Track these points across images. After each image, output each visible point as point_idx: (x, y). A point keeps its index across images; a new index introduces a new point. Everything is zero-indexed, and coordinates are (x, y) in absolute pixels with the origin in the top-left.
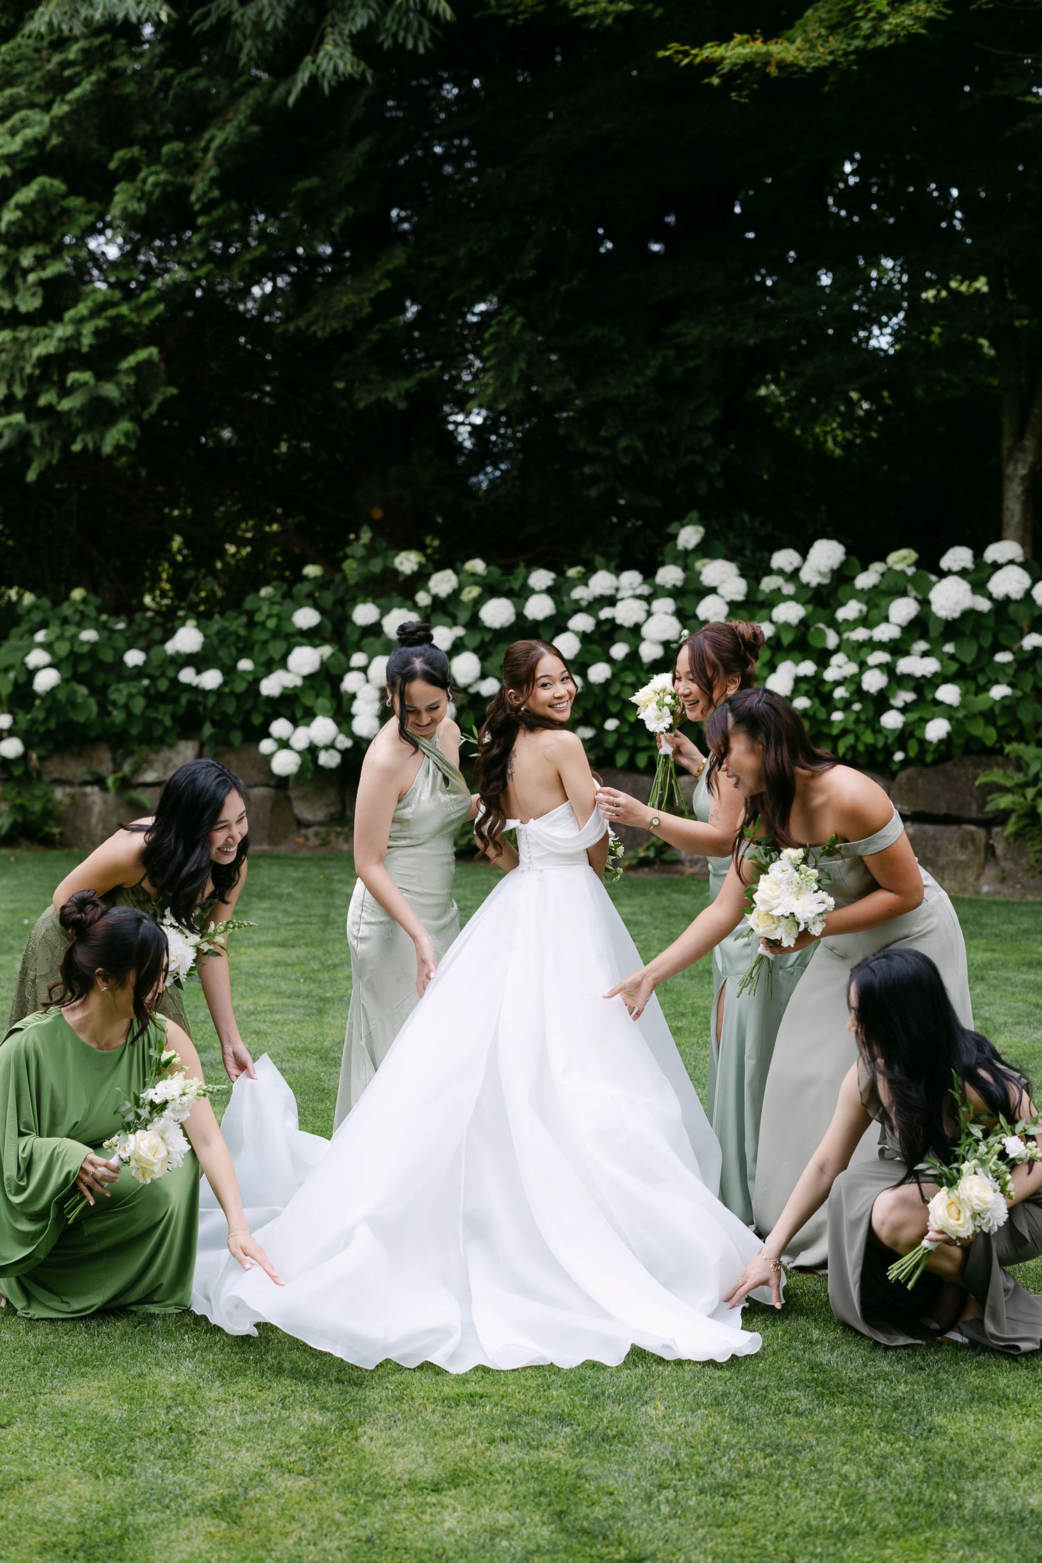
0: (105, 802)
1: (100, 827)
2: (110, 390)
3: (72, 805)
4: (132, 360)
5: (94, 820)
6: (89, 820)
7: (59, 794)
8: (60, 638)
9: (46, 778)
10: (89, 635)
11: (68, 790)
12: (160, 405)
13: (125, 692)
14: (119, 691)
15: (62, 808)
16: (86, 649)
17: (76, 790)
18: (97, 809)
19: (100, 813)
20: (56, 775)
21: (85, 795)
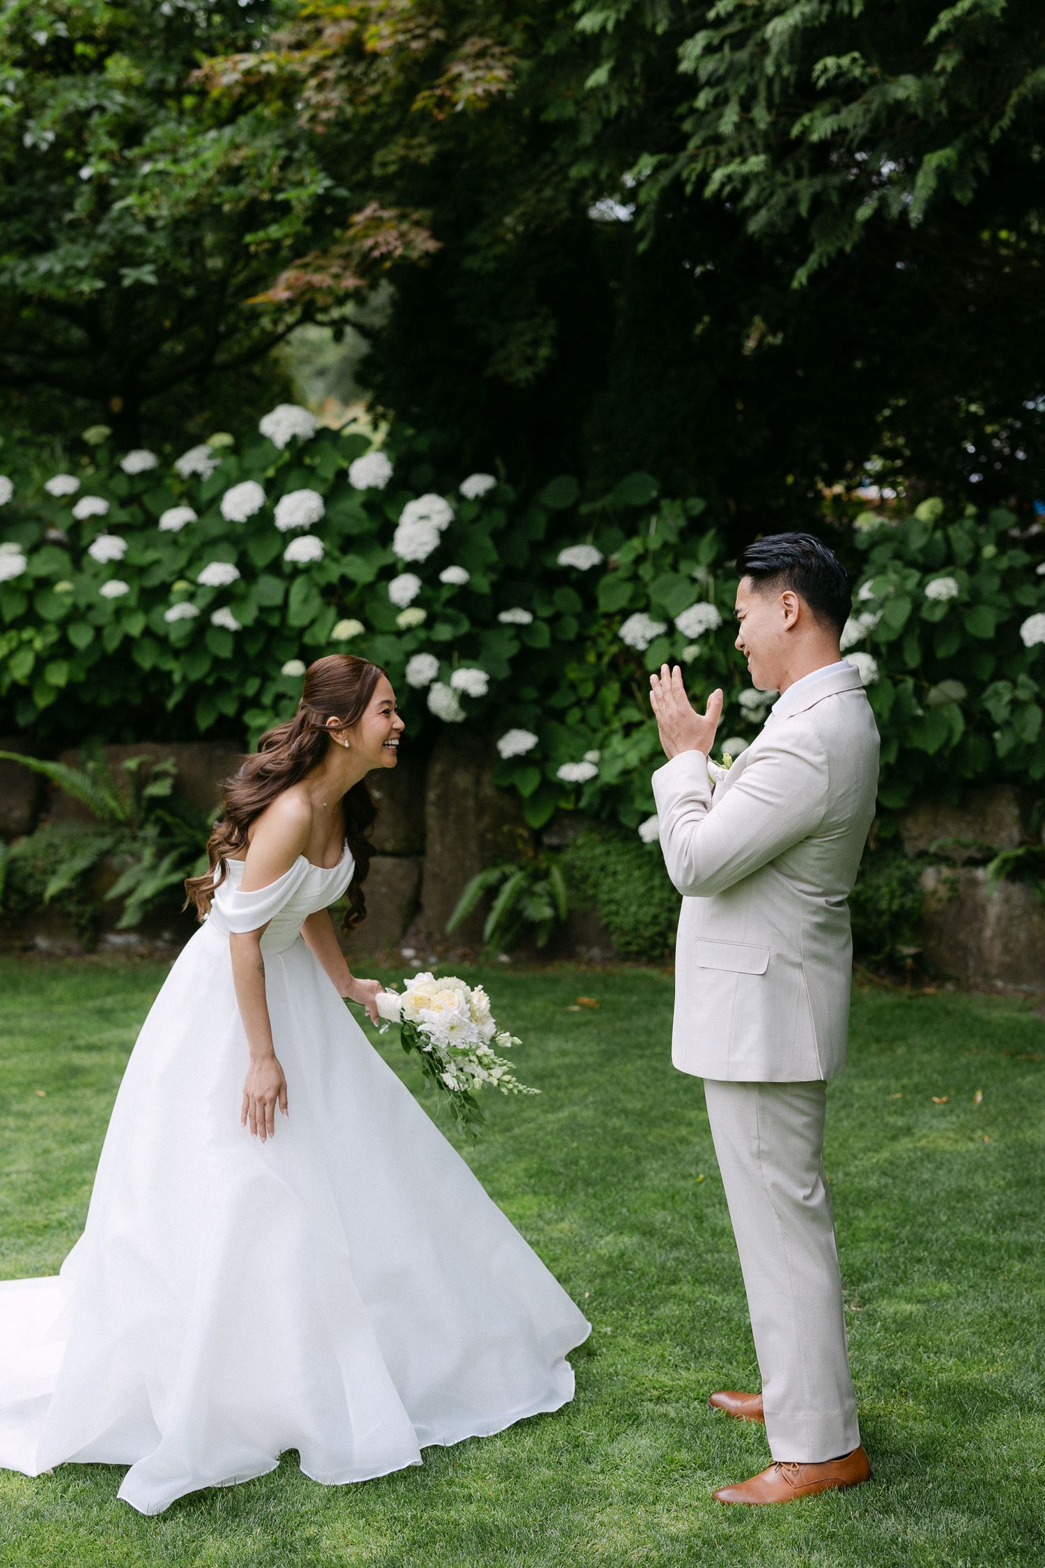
0: (1007, 900)
1: (998, 947)
2: (905, 88)
3: (950, 900)
4: (945, 18)
5: (988, 933)
6: (981, 930)
7: (930, 879)
8: (900, 593)
9: (910, 848)
10: (941, 588)
11: (946, 872)
12: (1018, 108)
13: (1007, 698)
14: (997, 694)
15: (934, 906)
16: (938, 615)
17: (962, 873)
18: (993, 911)
19: (999, 918)
20: (921, 845)
21: (974, 883)
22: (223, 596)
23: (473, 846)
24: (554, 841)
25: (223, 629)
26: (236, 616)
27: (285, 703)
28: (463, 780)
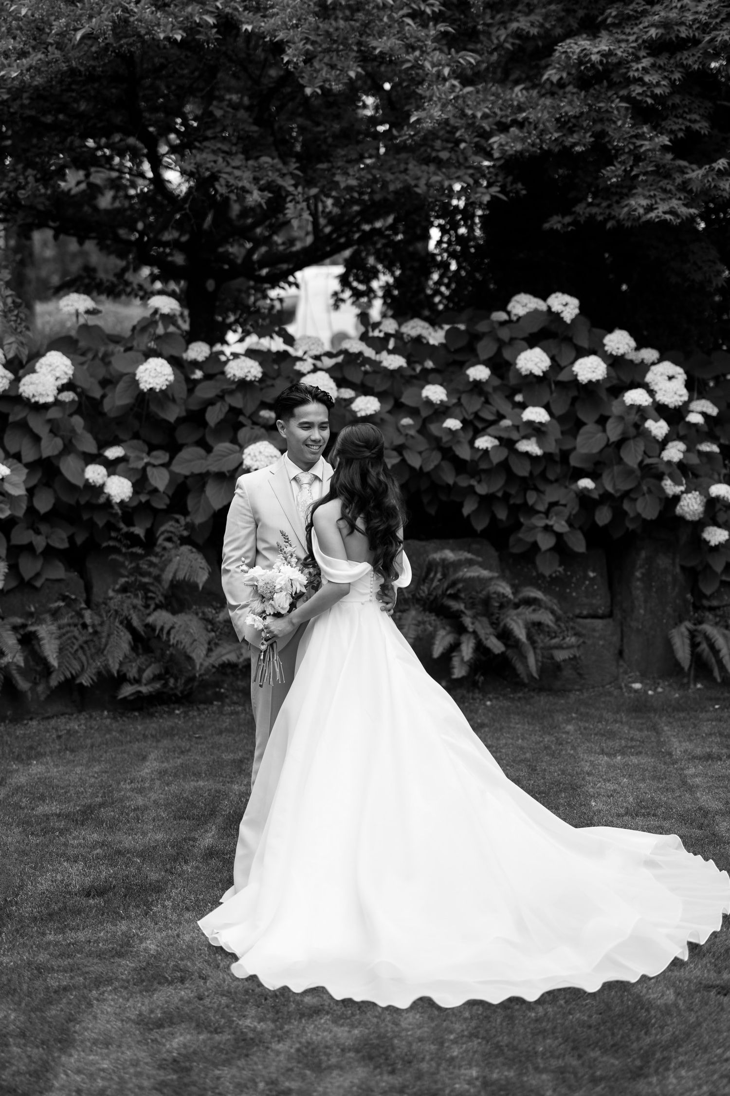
22: (535, 430)
23: (669, 609)
24: (715, 603)
25: (527, 454)
26: (540, 444)
27: (556, 508)
28: (663, 562)
